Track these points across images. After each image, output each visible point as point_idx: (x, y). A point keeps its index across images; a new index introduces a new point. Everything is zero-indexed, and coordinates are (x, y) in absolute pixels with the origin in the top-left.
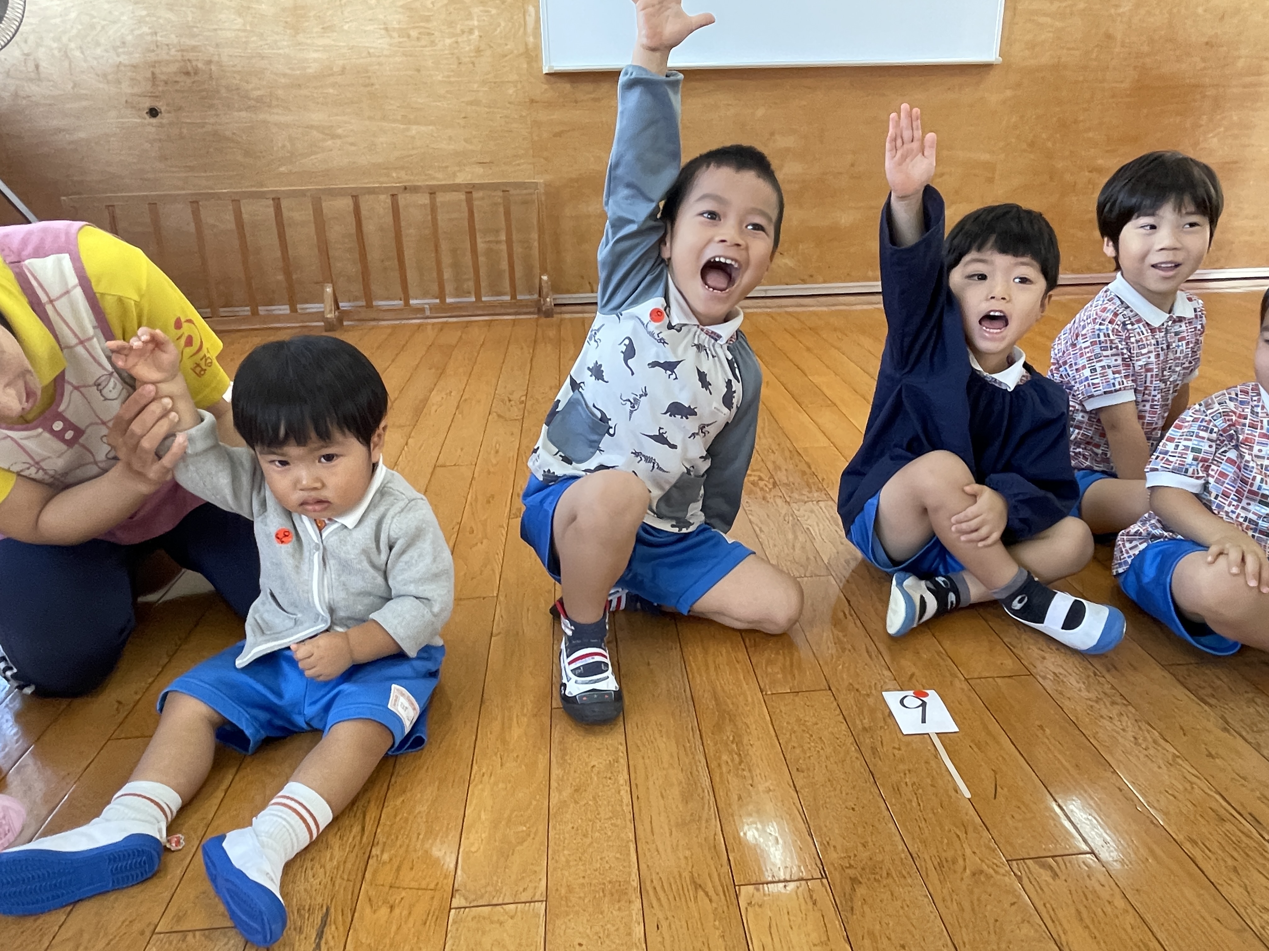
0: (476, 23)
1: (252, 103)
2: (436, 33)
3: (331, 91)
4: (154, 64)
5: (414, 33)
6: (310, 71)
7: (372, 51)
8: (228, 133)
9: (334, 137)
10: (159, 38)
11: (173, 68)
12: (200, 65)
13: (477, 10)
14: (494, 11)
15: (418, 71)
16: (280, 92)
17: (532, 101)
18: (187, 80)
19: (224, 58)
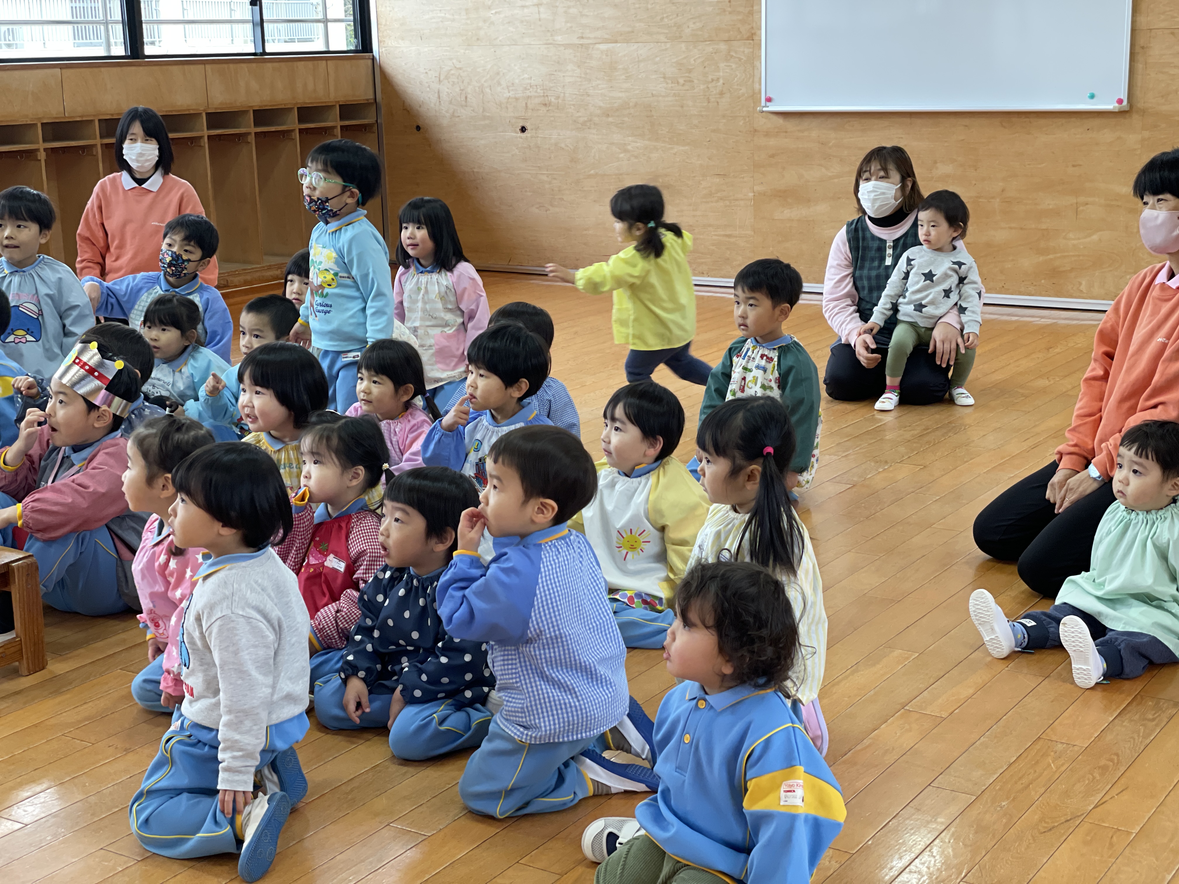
0: (721, 74)
1: (580, 126)
2: (696, 81)
3: (626, 119)
4: (529, 97)
5: (681, 81)
6: (616, 105)
7: (654, 92)
8: (563, 145)
9: (626, 151)
10: (532, 81)
11: (538, 101)
12: (553, 100)
13: (722, 65)
14: (734, 66)
15: (682, 107)
16: (596, 119)
17: (755, 131)
18: (544, 109)
19: (567, 95)
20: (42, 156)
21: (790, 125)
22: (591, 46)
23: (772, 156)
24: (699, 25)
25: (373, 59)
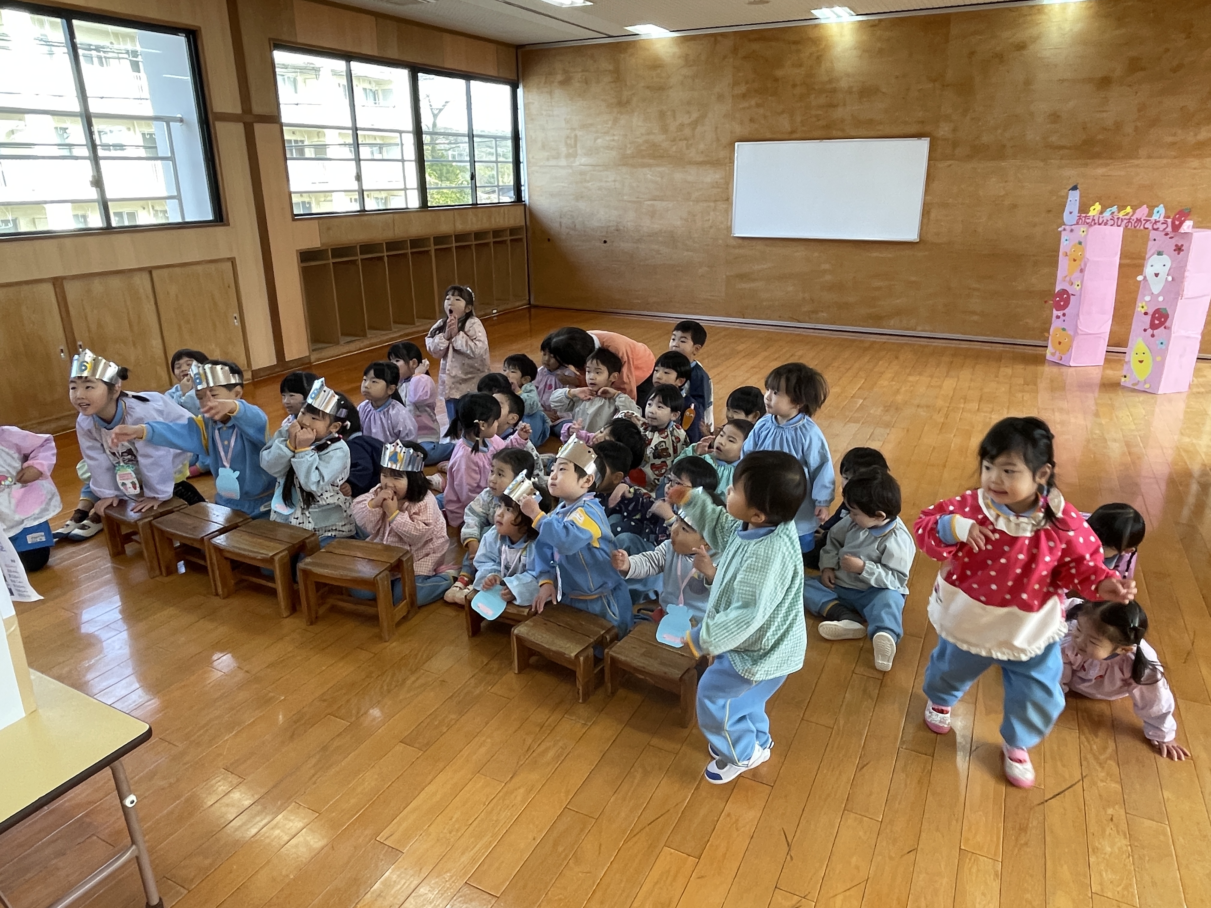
0: (711, 217)
1: (635, 241)
2: (697, 221)
4: (609, 226)
5: (690, 220)
6: (654, 231)
7: (675, 225)
9: (659, 254)
10: (611, 219)
11: (613, 228)
12: (622, 228)
13: (712, 213)
14: (718, 213)
15: (690, 233)
16: (644, 238)
17: (728, 246)
18: (617, 232)
19: (629, 226)
20: (386, 259)
21: (746, 243)
22: (643, 202)
23: (736, 258)
24: (700, 193)
25: (525, 205)
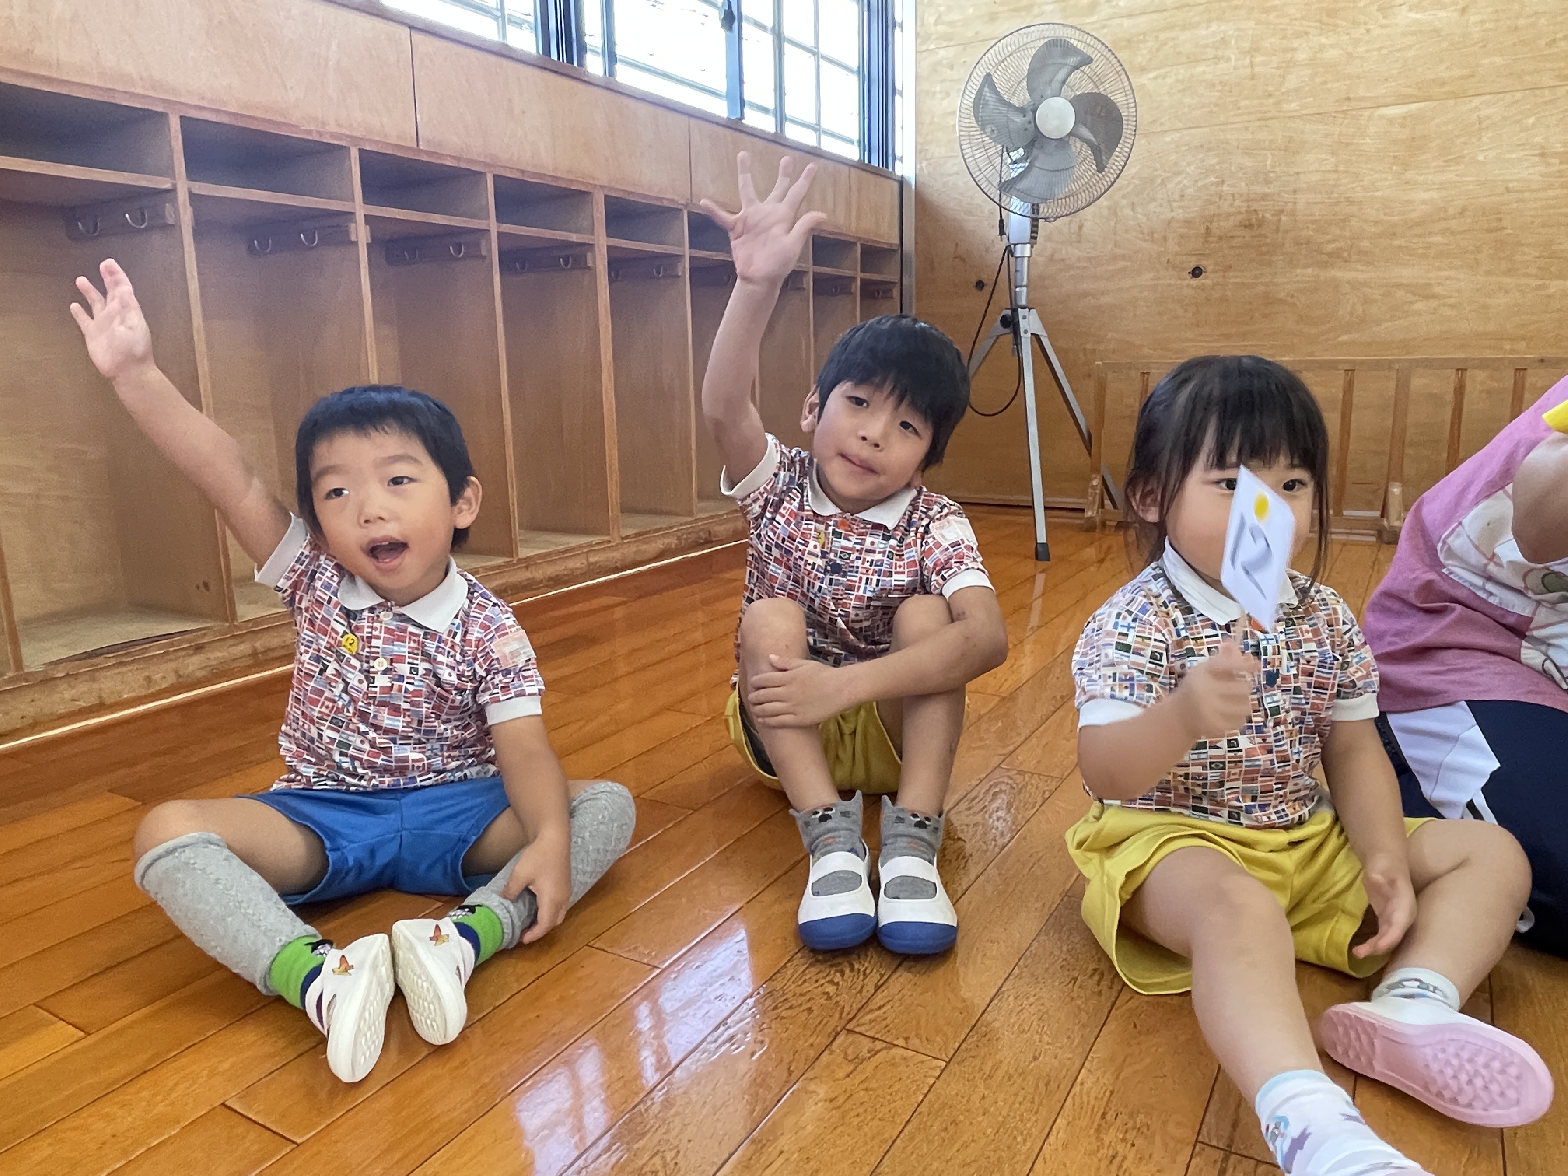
1: (1325, 258)
3: (1438, 239)
4: (1211, 219)
6: (1413, 215)
7: (1511, 185)
8: (1282, 295)
10: (1225, 188)
11: (1234, 221)
12: (1268, 215)
18: (1247, 233)
19: (1300, 206)
20: (361, 233)
22: (1367, 113)
25: (901, 180)
